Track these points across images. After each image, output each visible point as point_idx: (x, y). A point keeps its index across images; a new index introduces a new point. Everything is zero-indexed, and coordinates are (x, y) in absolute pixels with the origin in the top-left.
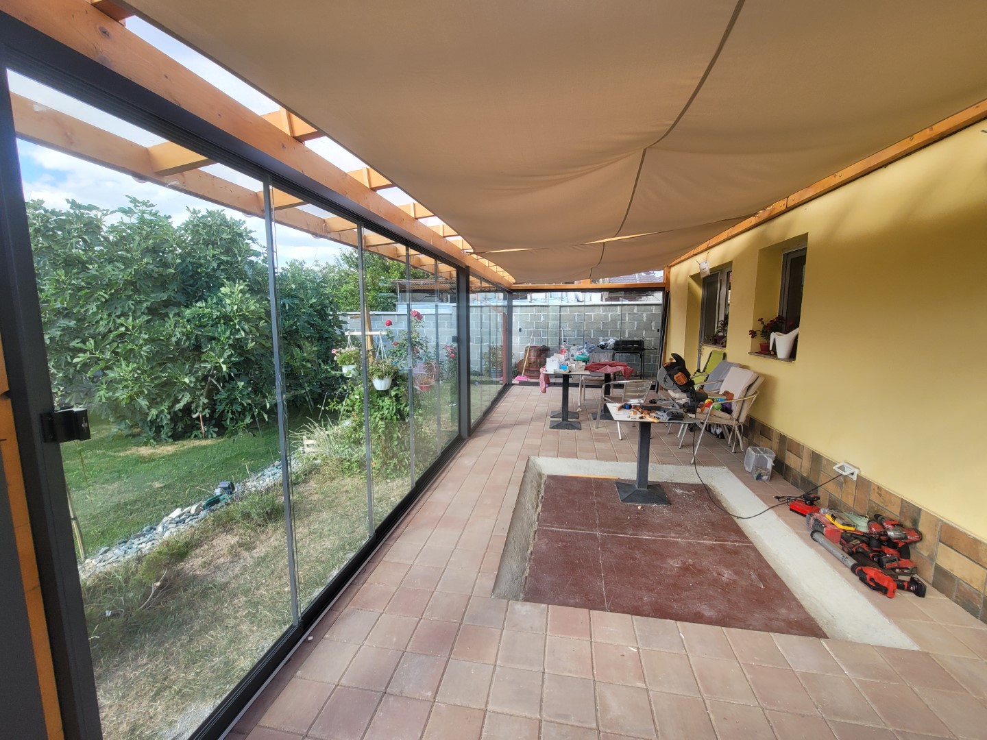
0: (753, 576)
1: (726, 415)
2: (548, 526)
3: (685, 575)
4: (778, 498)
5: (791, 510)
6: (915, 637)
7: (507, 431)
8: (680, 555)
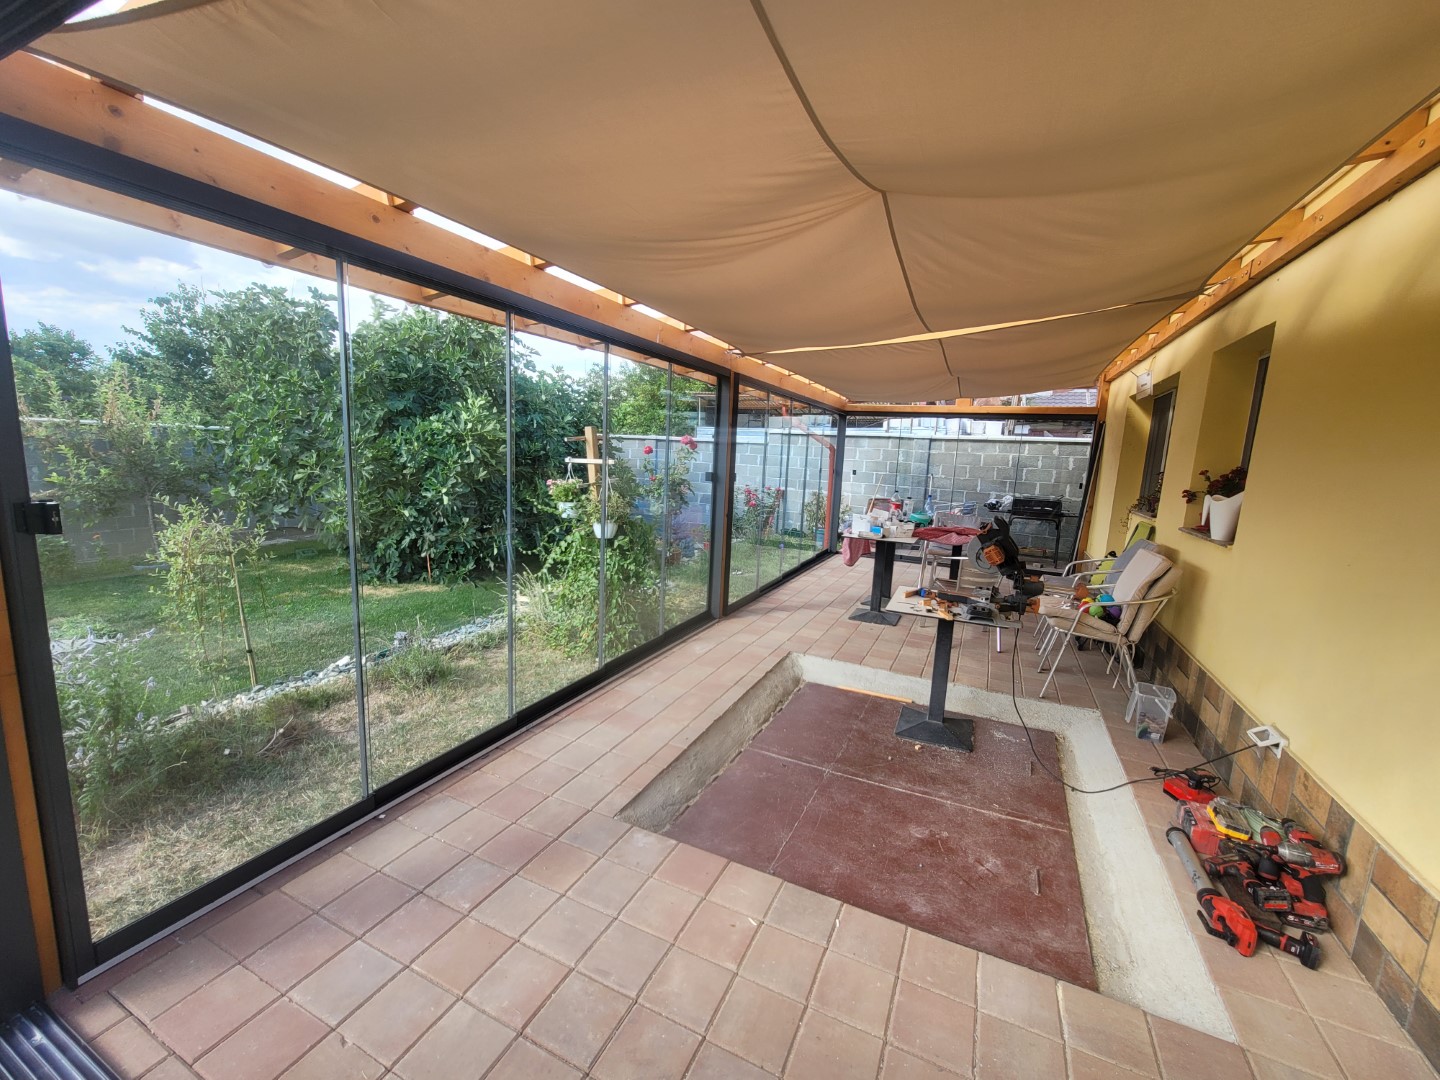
0: (1034, 876)
1: (1107, 626)
2: (762, 749)
3: (921, 850)
4: (1156, 770)
5: (1165, 791)
6: (1242, 1021)
7: (782, 615)
8: (934, 823)
